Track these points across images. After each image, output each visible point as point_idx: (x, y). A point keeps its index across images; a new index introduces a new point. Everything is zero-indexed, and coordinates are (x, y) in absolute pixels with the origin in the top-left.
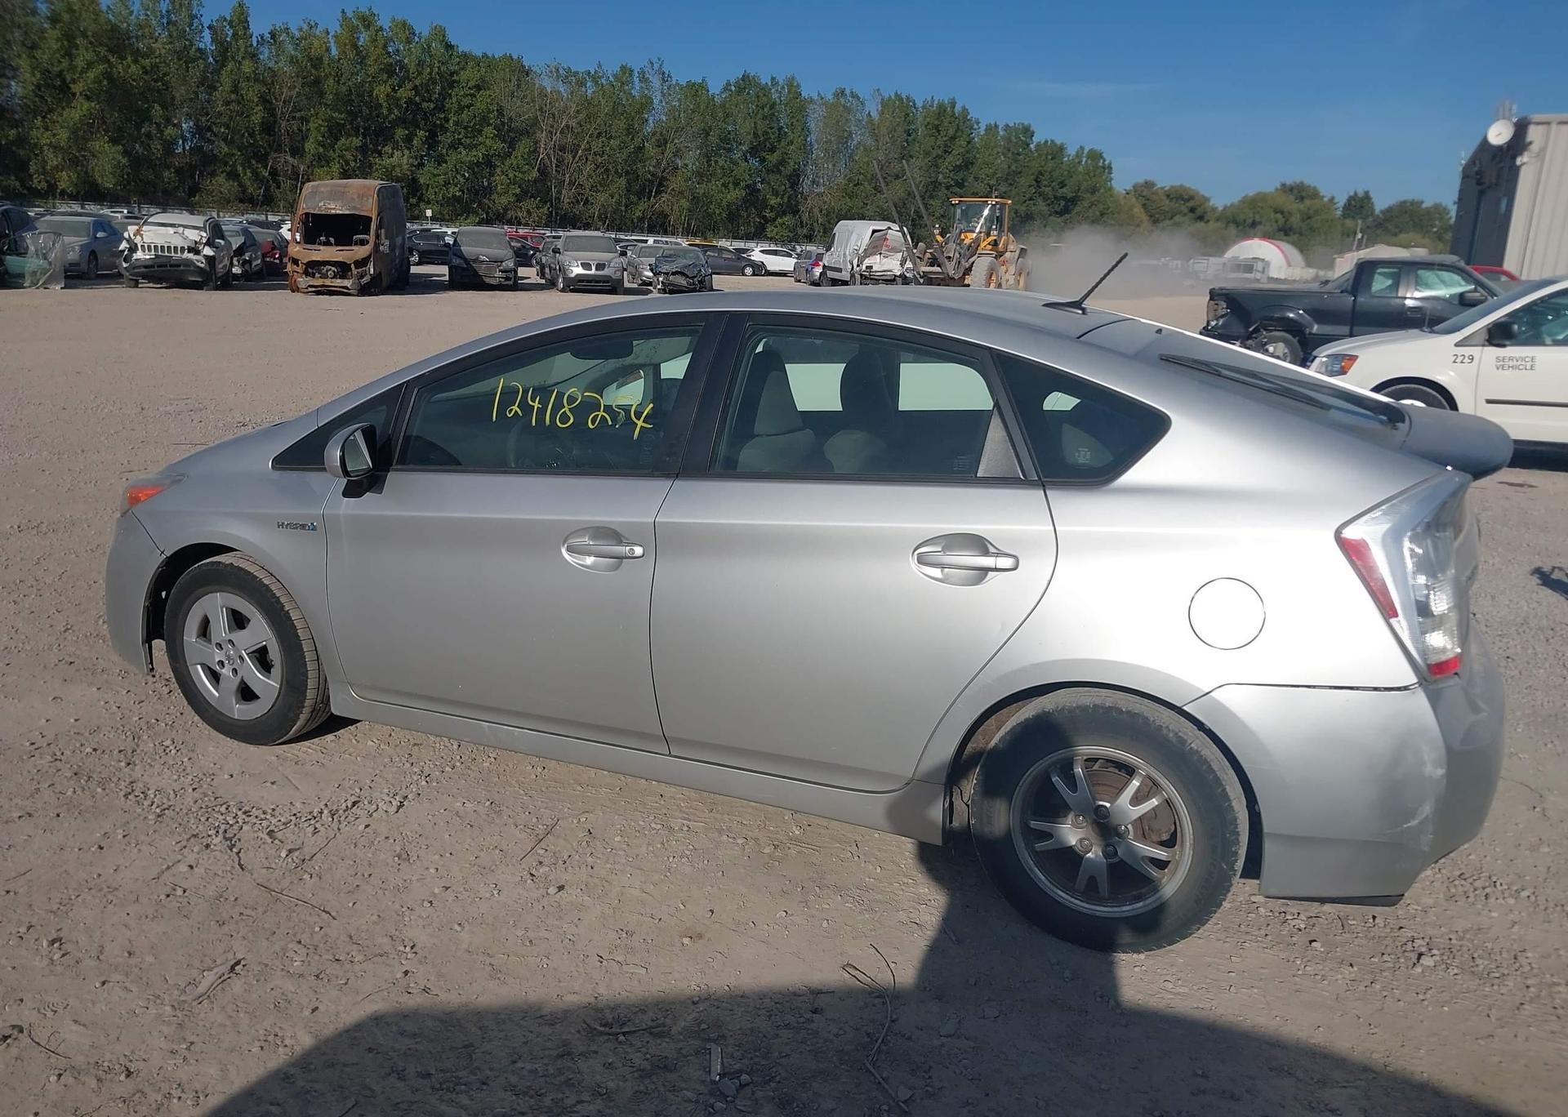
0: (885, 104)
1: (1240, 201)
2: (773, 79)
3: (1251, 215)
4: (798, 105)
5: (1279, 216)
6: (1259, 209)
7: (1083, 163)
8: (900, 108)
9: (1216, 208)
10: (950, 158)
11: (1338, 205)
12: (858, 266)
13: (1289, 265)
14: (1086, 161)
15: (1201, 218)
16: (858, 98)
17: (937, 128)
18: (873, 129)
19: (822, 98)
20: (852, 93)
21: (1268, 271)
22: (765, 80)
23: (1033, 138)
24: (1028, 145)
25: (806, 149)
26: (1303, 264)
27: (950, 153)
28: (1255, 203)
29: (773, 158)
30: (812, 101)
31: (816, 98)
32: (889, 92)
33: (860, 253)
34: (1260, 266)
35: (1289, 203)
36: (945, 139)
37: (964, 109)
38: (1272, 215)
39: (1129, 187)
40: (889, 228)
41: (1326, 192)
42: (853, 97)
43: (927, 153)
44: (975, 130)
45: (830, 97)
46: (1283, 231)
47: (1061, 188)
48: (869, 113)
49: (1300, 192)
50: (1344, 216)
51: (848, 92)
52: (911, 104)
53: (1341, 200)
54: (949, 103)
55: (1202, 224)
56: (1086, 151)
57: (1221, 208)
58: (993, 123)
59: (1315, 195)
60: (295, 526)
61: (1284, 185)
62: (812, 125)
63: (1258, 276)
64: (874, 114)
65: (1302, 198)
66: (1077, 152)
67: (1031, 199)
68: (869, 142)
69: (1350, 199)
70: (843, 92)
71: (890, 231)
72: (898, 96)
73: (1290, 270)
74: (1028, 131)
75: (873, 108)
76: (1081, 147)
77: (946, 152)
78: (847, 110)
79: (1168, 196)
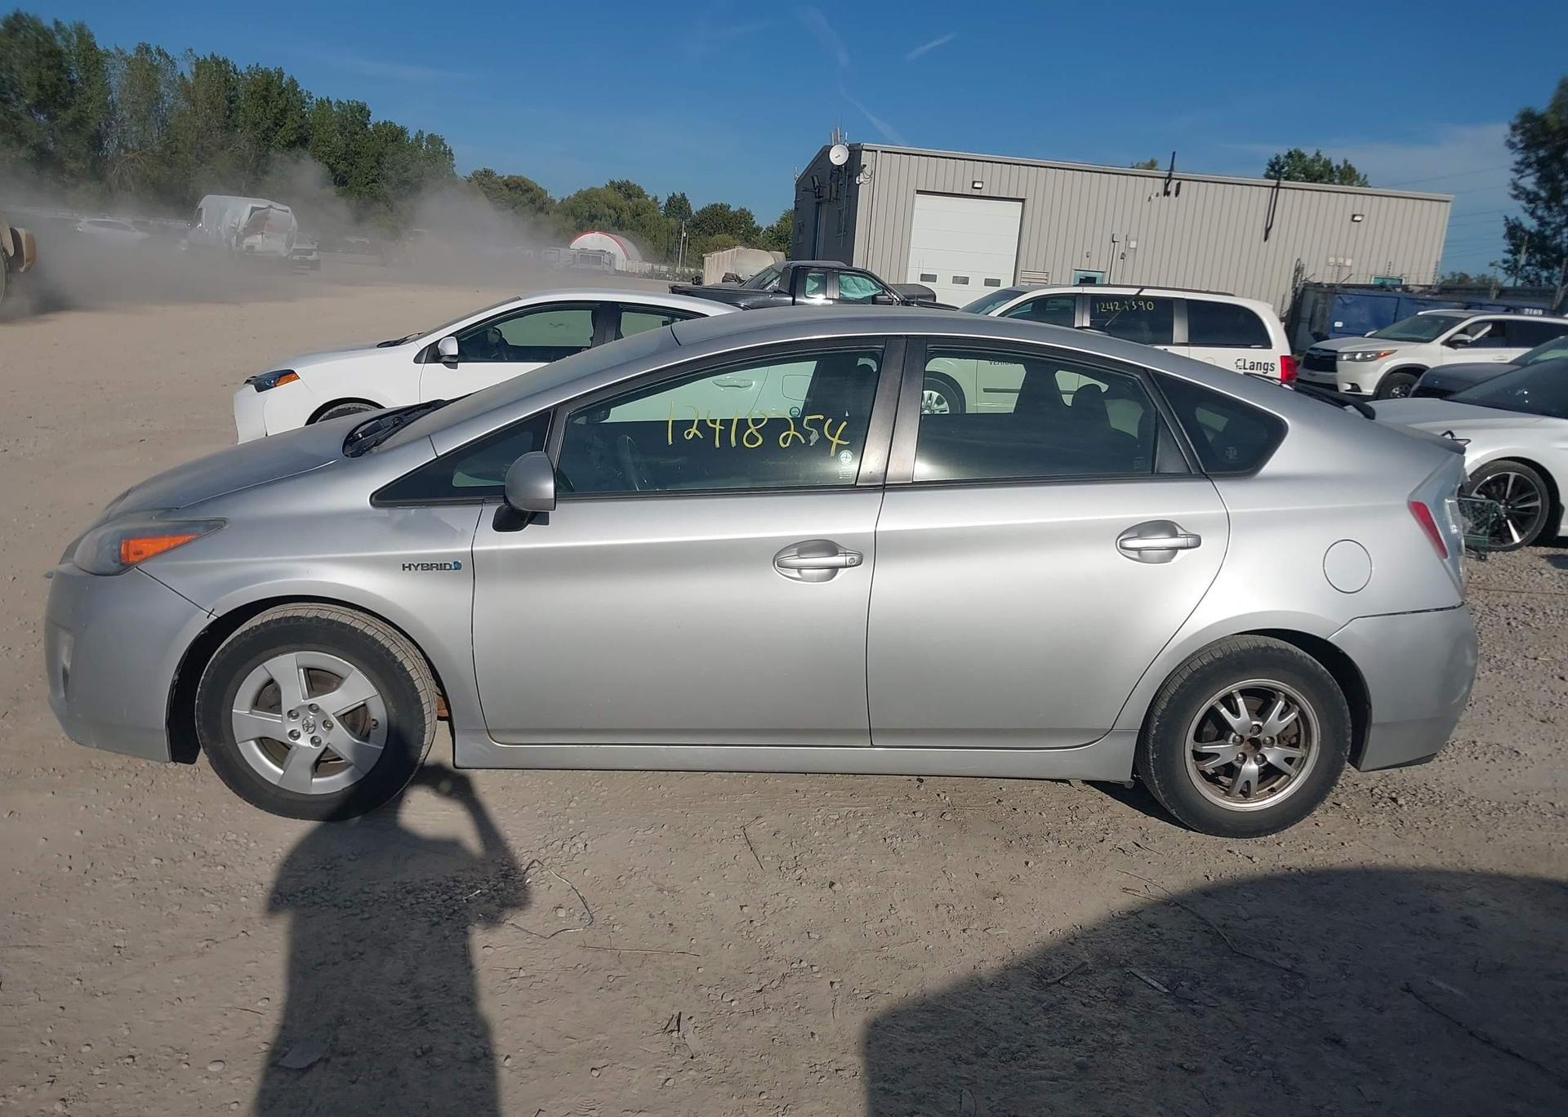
0: (200, 65)
1: (576, 195)
2: (57, 23)
3: (587, 209)
4: (92, 58)
5: (612, 212)
6: (594, 204)
7: (424, 148)
8: (217, 71)
9: (554, 201)
10: (282, 132)
11: (661, 205)
12: (237, 245)
13: (628, 259)
14: (427, 146)
15: (541, 209)
16: (167, 57)
17: (265, 98)
18: (188, 92)
19: (121, 53)
20: (158, 49)
21: (614, 264)
22: (48, 23)
23: (370, 118)
24: (366, 125)
25: (109, 109)
26: (640, 258)
27: (281, 127)
28: (587, 197)
29: (67, 116)
30: (108, 55)
31: (113, 50)
32: (203, 53)
33: (239, 230)
34: (606, 258)
35: (617, 198)
36: (275, 111)
37: (293, 81)
38: (606, 210)
39: (469, 174)
40: (271, 206)
41: (650, 191)
42: (160, 54)
43: (256, 125)
44: (308, 104)
45: (131, 52)
46: (617, 225)
47: (405, 172)
48: (182, 74)
49: (627, 190)
50: (667, 215)
51: (153, 49)
52: (231, 69)
53: (663, 200)
54: (276, 73)
55: (542, 215)
56: (425, 136)
57: (558, 201)
58: (325, 98)
59: (640, 194)
60: (427, 567)
61: (612, 183)
62: (113, 82)
63: (606, 268)
64: (188, 76)
65: (630, 196)
66: (417, 137)
67: (374, 181)
68: (184, 105)
69: (670, 200)
70: (148, 50)
71: (271, 209)
72: (216, 59)
73: (630, 263)
74: (363, 110)
75: (186, 69)
76: (420, 131)
77: (277, 125)
78: (156, 69)
79: (507, 185)
